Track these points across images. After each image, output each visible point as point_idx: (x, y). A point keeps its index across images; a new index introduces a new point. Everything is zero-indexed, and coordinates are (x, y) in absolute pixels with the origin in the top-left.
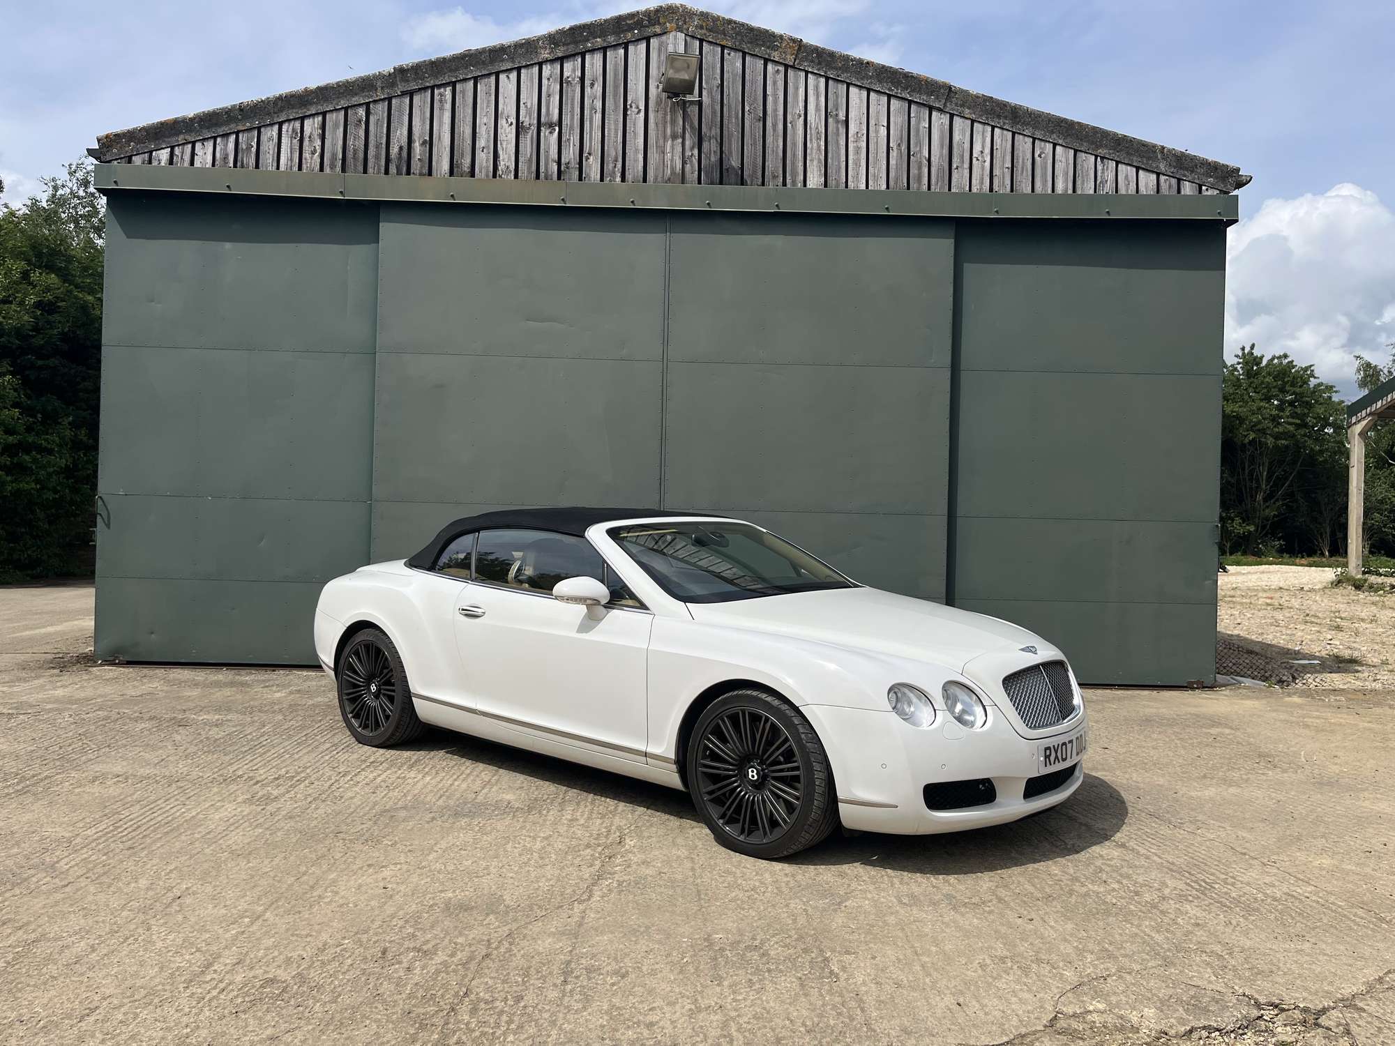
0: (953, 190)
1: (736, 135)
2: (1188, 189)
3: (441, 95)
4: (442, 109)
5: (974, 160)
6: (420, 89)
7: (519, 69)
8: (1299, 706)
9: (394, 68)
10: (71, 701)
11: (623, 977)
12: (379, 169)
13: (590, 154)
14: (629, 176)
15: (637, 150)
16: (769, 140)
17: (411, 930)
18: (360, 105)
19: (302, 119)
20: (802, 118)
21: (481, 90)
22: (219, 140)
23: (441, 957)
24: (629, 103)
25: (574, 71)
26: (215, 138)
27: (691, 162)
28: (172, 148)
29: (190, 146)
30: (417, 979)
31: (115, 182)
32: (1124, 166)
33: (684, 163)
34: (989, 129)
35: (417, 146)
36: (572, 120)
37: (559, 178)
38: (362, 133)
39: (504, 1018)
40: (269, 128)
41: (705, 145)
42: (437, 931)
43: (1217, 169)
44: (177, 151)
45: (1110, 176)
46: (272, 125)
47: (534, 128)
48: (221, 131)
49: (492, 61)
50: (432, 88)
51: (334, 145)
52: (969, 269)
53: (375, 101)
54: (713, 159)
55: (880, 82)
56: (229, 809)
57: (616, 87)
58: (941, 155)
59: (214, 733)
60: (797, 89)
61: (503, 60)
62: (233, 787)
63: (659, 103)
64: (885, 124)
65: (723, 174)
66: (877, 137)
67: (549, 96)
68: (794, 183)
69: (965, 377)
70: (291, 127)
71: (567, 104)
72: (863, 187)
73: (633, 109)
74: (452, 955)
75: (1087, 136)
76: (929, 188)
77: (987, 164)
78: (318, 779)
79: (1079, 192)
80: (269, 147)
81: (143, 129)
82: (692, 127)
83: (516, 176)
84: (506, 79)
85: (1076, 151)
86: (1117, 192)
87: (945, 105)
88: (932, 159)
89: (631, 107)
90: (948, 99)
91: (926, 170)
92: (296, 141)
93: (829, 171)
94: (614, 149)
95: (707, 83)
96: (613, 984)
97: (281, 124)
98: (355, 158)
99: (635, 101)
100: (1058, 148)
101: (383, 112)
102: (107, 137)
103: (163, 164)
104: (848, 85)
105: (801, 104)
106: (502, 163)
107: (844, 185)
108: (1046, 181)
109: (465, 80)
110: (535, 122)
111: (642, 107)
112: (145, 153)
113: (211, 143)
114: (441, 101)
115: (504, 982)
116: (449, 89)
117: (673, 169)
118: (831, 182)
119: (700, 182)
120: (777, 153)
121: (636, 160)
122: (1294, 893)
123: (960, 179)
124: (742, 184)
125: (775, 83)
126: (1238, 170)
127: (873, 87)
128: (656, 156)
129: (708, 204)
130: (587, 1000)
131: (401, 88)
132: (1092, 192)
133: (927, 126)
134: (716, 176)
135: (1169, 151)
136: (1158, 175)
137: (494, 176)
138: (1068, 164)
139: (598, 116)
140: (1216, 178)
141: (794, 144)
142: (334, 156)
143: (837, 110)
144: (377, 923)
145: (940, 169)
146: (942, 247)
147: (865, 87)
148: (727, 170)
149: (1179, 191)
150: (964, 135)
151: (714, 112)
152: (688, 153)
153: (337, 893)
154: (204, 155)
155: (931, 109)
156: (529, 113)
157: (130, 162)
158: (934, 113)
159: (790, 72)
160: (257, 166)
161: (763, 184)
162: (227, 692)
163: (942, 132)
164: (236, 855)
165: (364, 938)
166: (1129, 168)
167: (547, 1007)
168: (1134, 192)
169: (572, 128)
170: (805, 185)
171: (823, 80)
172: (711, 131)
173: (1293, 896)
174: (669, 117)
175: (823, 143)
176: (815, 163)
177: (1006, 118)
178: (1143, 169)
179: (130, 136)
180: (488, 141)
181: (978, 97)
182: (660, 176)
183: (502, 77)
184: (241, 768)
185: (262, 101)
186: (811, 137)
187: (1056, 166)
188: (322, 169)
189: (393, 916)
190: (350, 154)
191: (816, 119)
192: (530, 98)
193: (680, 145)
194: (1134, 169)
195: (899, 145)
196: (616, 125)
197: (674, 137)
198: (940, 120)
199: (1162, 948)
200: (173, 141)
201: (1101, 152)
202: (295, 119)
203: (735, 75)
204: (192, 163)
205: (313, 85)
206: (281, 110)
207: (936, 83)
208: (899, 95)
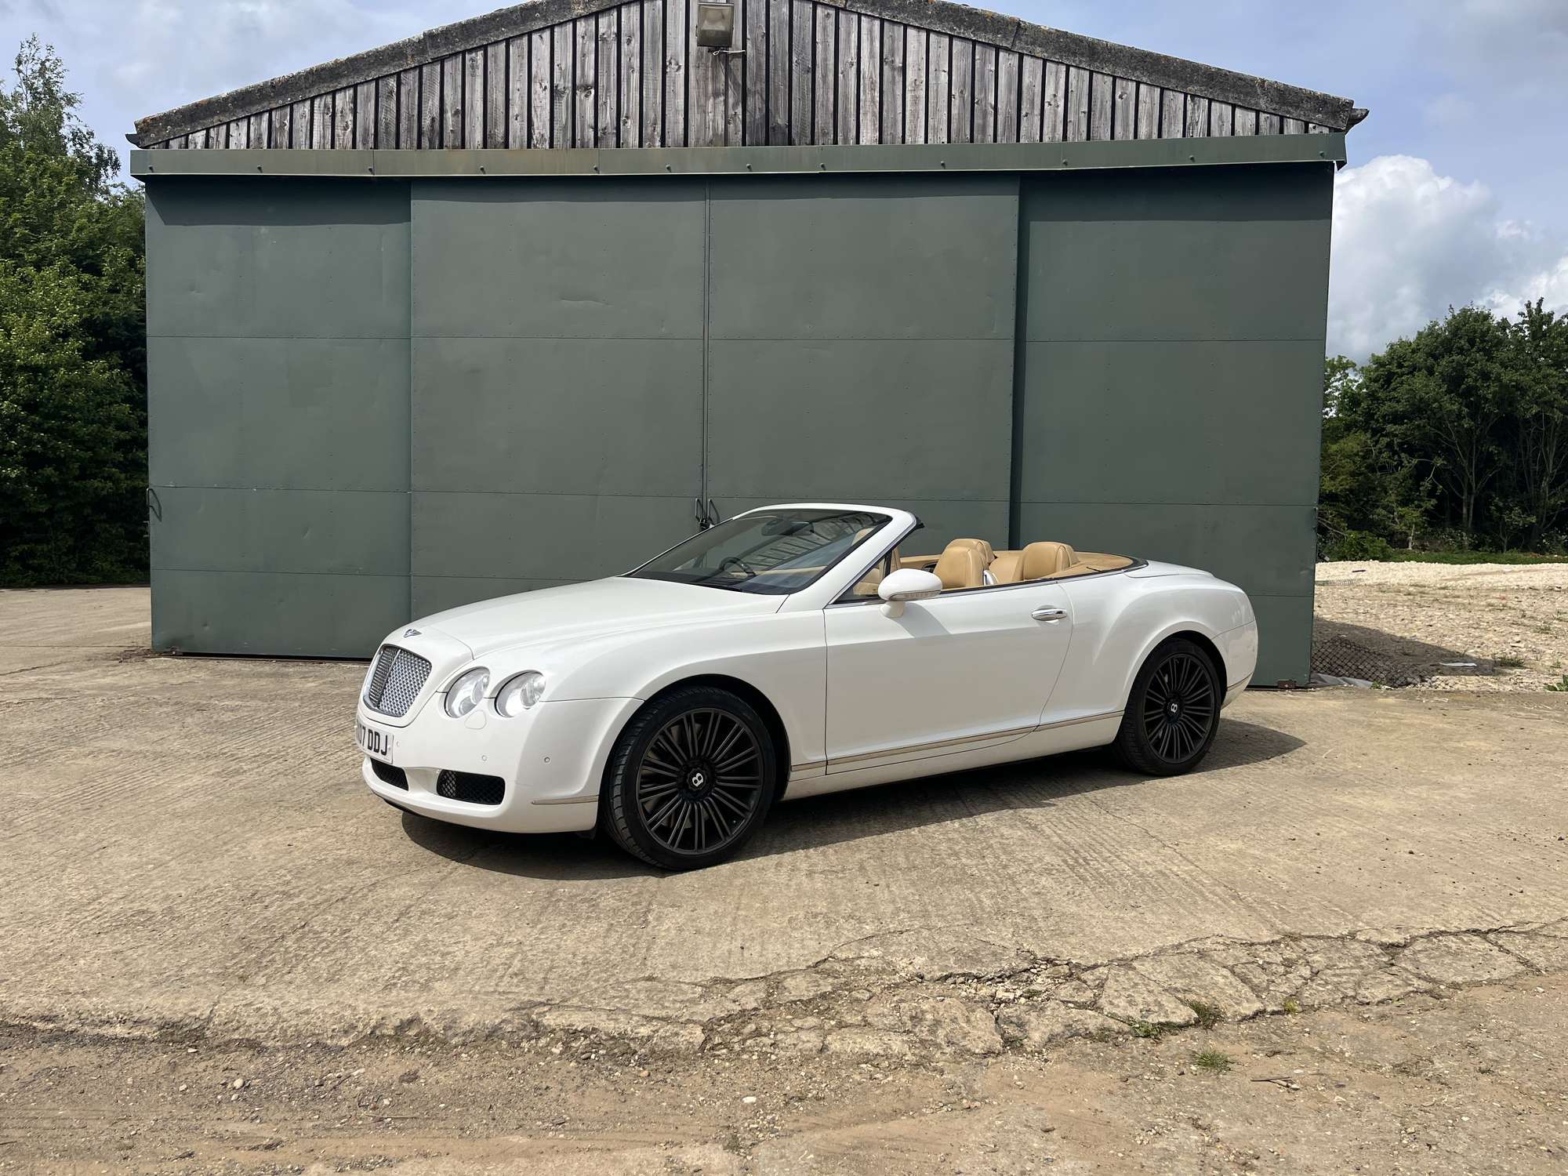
0: (1022, 141)
1: (783, 89)
2: (1292, 127)
3: (472, 60)
4: (473, 75)
5: (1046, 105)
6: (451, 55)
7: (552, 28)
8: (1386, 707)
9: (424, 34)
10: (112, 688)
11: (449, 919)
12: (412, 144)
13: (627, 117)
14: (669, 141)
15: (677, 111)
16: (819, 92)
17: (289, 877)
18: (391, 75)
19: (334, 93)
20: (855, 66)
21: (514, 53)
22: (252, 119)
23: (302, 898)
24: (668, 59)
25: (609, 27)
26: (248, 118)
27: (735, 121)
28: (208, 130)
29: (225, 127)
30: (268, 914)
31: (151, 168)
32: (1218, 104)
33: (727, 123)
34: (1063, 68)
35: (449, 115)
36: (608, 80)
37: (596, 145)
38: (393, 105)
39: (324, 944)
40: (301, 105)
41: (750, 102)
42: (312, 881)
43: (1326, 103)
44: (212, 133)
45: (1202, 116)
46: (304, 101)
47: (569, 92)
48: (255, 109)
49: (524, 20)
50: (464, 53)
51: (366, 119)
52: (1037, 228)
53: (405, 71)
54: (758, 116)
55: (941, 21)
56: (196, 779)
57: (654, 42)
58: (1009, 101)
59: (227, 717)
60: (849, 34)
61: (535, 19)
62: (210, 763)
63: (699, 58)
64: (947, 70)
65: (768, 134)
66: (937, 85)
67: (584, 55)
68: (846, 140)
69: (1031, 350)
70: (323, 103)
71: (602, 63)
72: (921, 141)
73: (673, 66)
74: (312, 898)
75: (1175, 72)
76: (995, 140)
77: (1061, 109)
78: (293, 758)
79: (1165, 136)
80: (301, 124)
81: (179, 111)
82: (735, 83)
83: (551, 145)
84: (539, 40)
85: (1162, 90)
86: (1209, 134)
87: (1013, 44)
88: (999, 106)
89: (670, 63)
90: (1017, 36)
91: (991, 119)
92: (328, 118)
93: (885, 125)
94: (652, 112)
95: (751, 32)
96: (437, 923)
97: (312, 100)
98: (387, 133)
99: (675, 57)
100: (1142, 87)
101: (414, 82)
102: (145, 121)
103: (199, 147)
104: (906, 26)
105: (854, 51)
106: (537, 131)
107: (900, 140)
108: (1127, 125)
109: (497, 43)
110: (570, 85)
111: (682, 63)
112: (181, 136)
113: (245, 123)
114: (472, 67)
115: (343, 918)
116: (480, 53)
117: (715, 129)
118: (887, 137)
119: (744, 144)
120: (827, 108)
121: (676, 123)
122: (1167, 872)
123: (1030, 127)
124: (790, 144)
125: (825, 29)
126: (1351, 103)
127: (933, 27)
128: (698, 117)
129: (749, 167)
130: (407, 932)
131: (431, 54)
132: (1180, 136)
133: (993, 68)
134: (762, 136)
135: (1271, 84)
136: (1258, 112)
137: (529, 146)
138: (1152, 104)
139: (636, 76)
140: (1326, 113)
141: (846, 97)
142: (366, 130)
143: (893, 56)
144: (262, 872)
145: (1008, 117)
146: (1007, 204)
147: (923, 29)
148: (774, 128)
149: (1281, 131)
150: (1035, 77)
151: (759, 65)
152: (731, 112)
153: (244, 848)
154: (239, 135)
155: (998, 49)
156: (563, 75)
157: (167, 146)
158: (1001, 54)
159: (842, 15)
160: (291, 146)
161: (813, 143)
162: (263, 682)
163: (1009, 74)
164: (175, 815)
165: (243, 883)
166: (1224, 106)
167: (366, 938)
168: (1229, 133)
169: (608, 90)
170: (858, 142)
171: (877, 23)
172: (755, 86)
173: (1164, 874)
174: (710, 75)
175: (877, 94)
176: (869, 116)
177: (1082, 55)
178: (1240, 107)
179: (167, 119)
180: (522, 108)
181: (1050, 33)
182: (702, 138)
183: (535, 37)
184: (230, 746)
185: (293, 76)
186: (864, 87)
187: (1140, 108)
188: (354, 146)
189: (281, 867)
190: (382, 129)
191: (869, 67)
192: (564, 59)
193: (723, 103)
194: (1230, 108)
195: (962, 92)
196: (655, 85)
197: (716, 95)
198: (1008, 61)
199: (984, 911)
200: (208, 122)
201: (1191, 89)
202: (327, 94)
203: (781, 23)
204: (227, 145)
205: (343, 57)
206: (312, 85)
207: (1003, 19)
208: (962, 35)
